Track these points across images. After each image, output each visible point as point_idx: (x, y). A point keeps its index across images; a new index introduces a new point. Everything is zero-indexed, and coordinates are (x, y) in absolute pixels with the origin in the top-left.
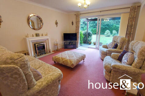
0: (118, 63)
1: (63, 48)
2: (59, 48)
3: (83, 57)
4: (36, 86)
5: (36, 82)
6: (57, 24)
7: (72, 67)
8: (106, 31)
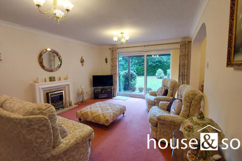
0: (165, 114)
1: (91, 99)
2: (85, 98)
3: (123, 111)
4: (62, 145)
5: (62, 140)
6: (82, 61)
7: (106, 124)
8: (157, 71)
